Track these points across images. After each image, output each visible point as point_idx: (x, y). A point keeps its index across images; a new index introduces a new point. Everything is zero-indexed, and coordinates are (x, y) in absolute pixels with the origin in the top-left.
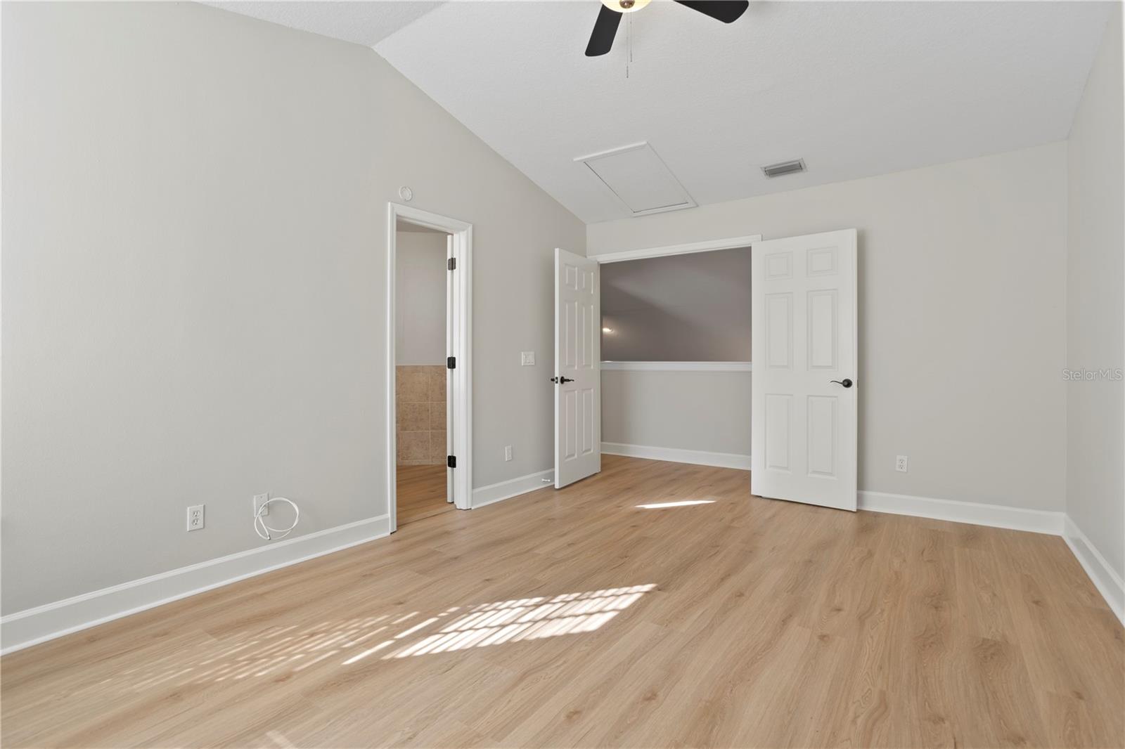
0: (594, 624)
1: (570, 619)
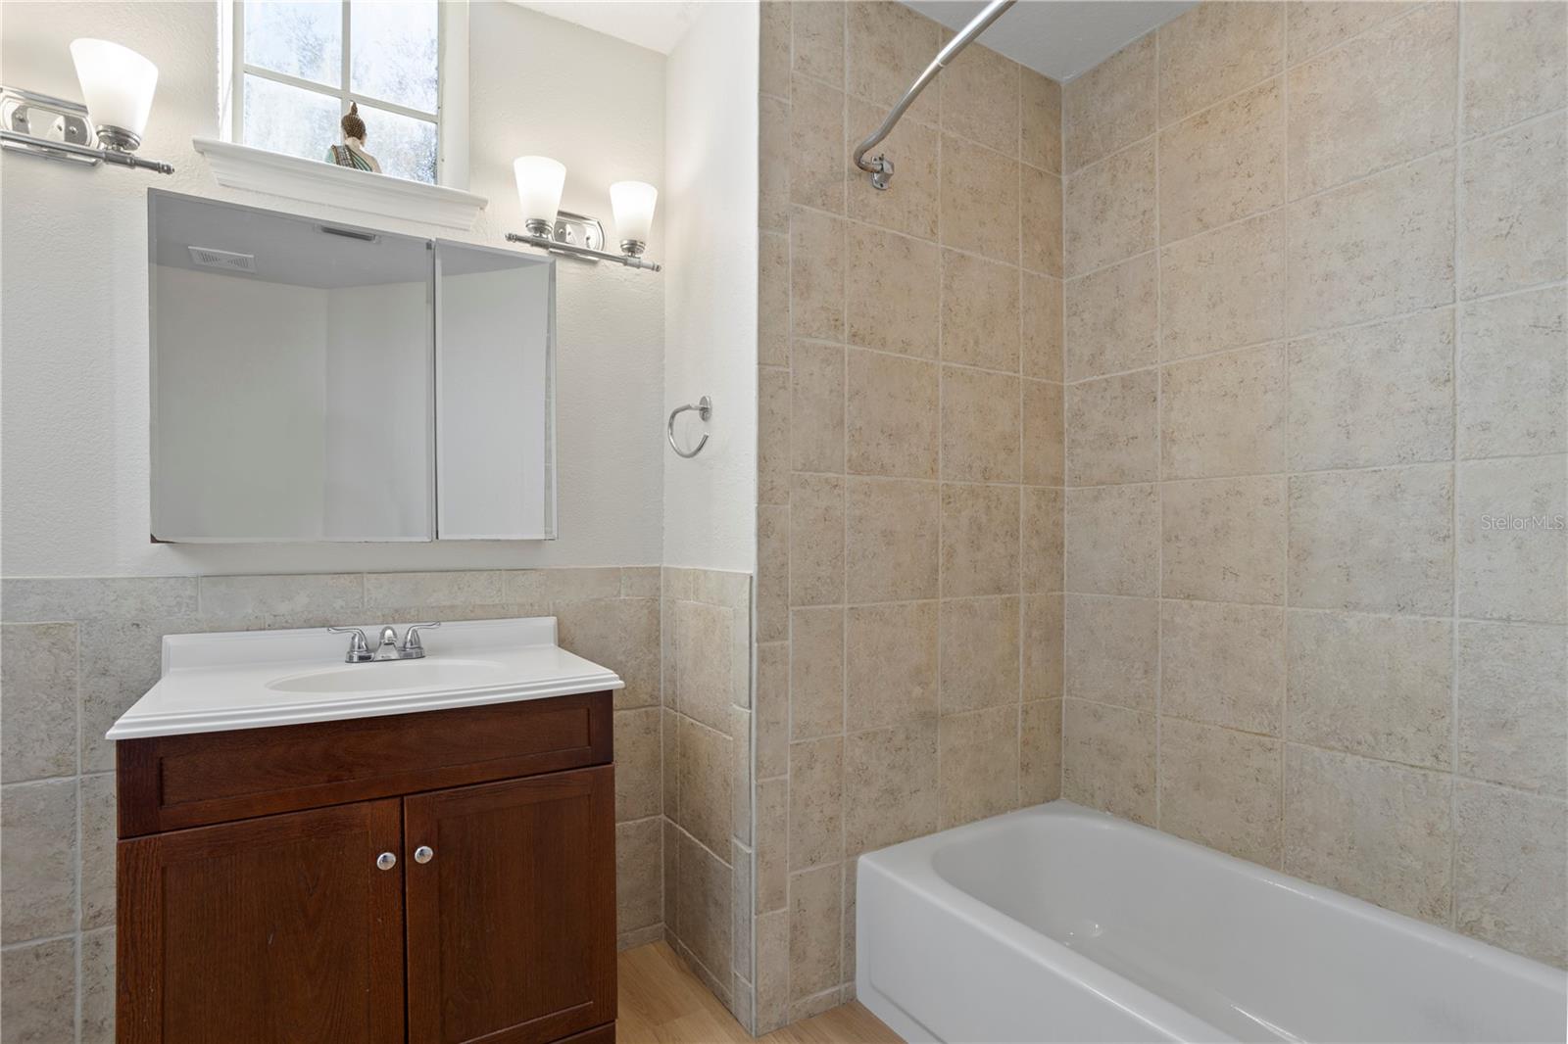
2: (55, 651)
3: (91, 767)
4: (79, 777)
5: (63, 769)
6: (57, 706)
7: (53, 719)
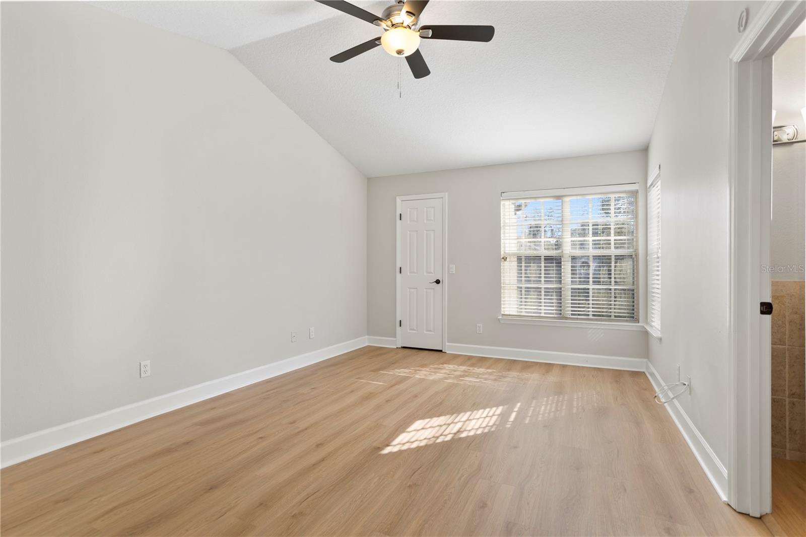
0: (418, 424)
1: (434, 425)
2: (780, 304)
3: (791, 344)
4: (787, 347)
5: (782, 343)
6: (780, 322)
7: (779, 326)
